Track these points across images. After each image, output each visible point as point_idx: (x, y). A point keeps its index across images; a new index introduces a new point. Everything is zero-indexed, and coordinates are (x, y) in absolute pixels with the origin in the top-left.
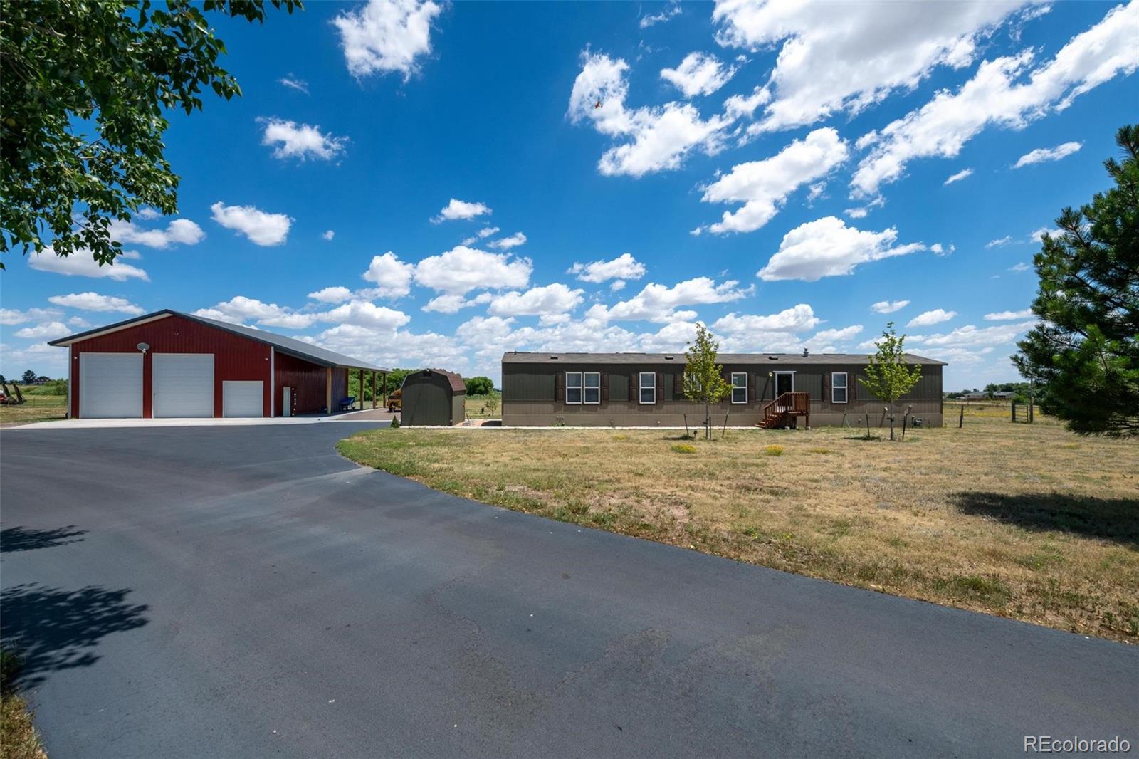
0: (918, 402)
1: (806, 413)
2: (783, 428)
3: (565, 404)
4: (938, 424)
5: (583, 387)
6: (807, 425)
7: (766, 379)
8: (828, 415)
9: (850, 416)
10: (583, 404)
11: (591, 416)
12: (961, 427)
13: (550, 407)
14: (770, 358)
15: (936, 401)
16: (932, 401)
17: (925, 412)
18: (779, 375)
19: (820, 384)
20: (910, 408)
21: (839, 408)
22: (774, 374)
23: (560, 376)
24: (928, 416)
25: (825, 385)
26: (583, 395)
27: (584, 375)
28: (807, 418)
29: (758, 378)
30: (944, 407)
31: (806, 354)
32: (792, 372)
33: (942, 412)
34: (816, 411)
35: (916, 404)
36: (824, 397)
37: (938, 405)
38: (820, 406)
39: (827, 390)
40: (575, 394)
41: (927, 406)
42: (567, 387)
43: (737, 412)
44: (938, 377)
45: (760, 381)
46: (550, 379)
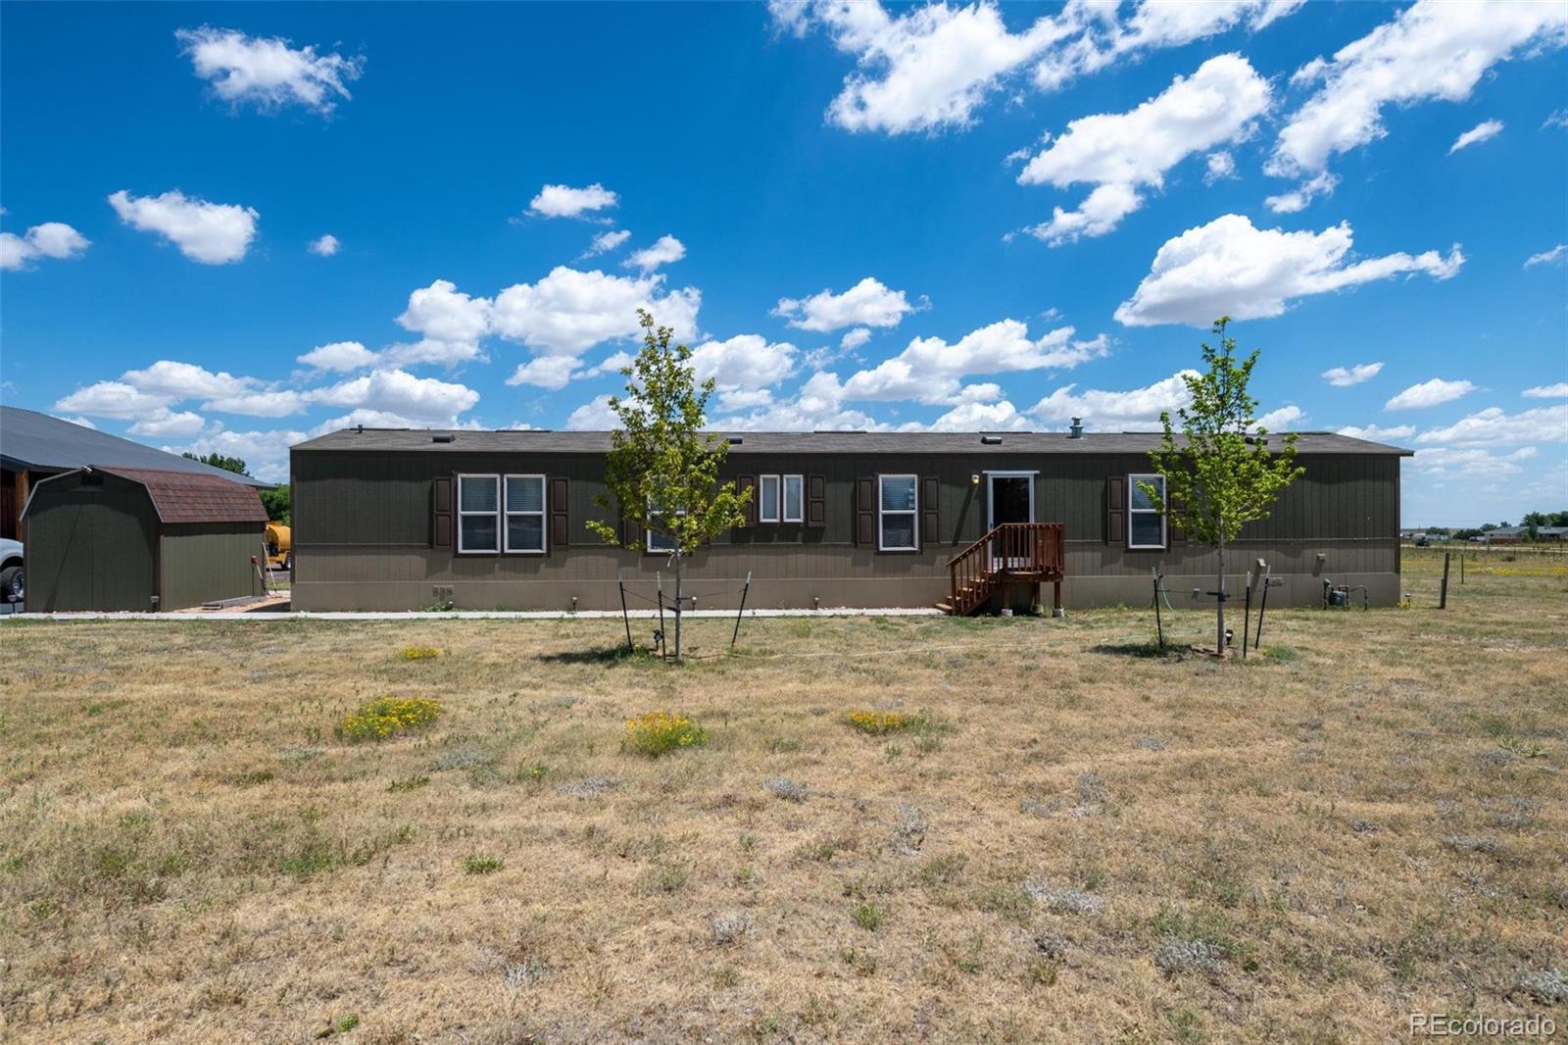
0: (1340, 545)
1: (1054, 574)
2: (997, 613)
3: (457, 555)
4: (1389, 599)
5: (502, 512)
6: (1057, 605)
7: (965, 491)
8: (1115, 580)
9: (1172, 580)
10: (503, 555)
11: (522, 584)
12: (1443, 606)
13: (416, 562)
14: (984, 441)
15: (1383, 544)
16: (1374, 544)
17: (1357, 569)
18: (996, 481)
19: (1098, 503)
20: (1320, 561)
21: (1142, 561)
22: (984, 478)
23: (443, 485)
24: (1363, 580)
25: (1112, 503)
26: (502, 533)
27: (502, 481)
28: (1057, 587)
29: (945, 489)
30: (1402, 555)
31: (1076, 432)
32: (1029, 474)
33: (1397, 570)
34: (1083, 569)
35: (1335, 551)
36: (1107, 536)
37: (1389, 553)
38: (1098, 555)
39: (1116, 517)
40: (481, 530)
41: (1361, 555)
42: (460, 512)
43: (894, 571)
44: (1388, 485)
45: (951, 498)
46: (414, 492)
